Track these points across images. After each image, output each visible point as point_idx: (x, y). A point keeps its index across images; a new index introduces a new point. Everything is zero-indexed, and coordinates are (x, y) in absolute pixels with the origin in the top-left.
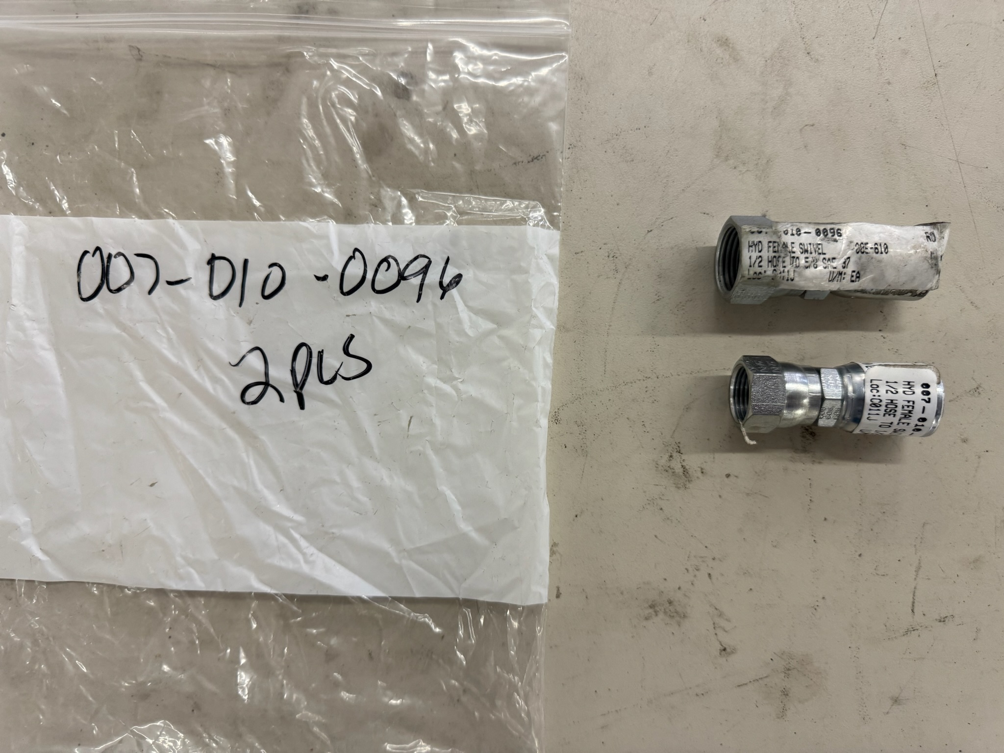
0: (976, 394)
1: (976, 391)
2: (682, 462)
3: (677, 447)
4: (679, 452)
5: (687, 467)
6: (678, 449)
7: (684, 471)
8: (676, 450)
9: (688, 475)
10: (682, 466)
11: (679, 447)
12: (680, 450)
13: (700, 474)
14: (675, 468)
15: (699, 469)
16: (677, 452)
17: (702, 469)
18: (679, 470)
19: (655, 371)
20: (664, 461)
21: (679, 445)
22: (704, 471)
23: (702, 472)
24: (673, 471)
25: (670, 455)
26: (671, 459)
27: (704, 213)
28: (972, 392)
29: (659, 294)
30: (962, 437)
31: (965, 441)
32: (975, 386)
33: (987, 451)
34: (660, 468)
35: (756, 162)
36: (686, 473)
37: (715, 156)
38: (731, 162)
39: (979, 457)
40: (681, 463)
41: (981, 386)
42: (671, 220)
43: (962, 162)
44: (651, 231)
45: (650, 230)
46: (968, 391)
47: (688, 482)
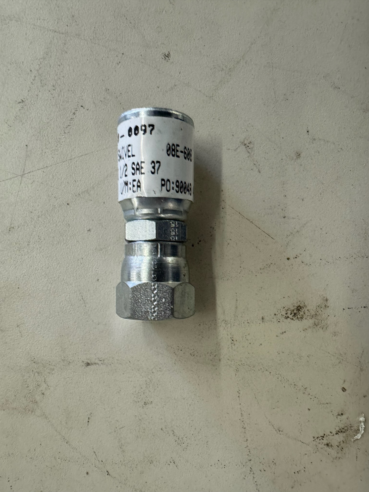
0: (251, 146)
1: (248, 146)
2: (332, 434)
3: (318, 439)
4: (323, 437)
5: (338, 429)
6: (320, 438)
7: (342, 432)
8: (322, 440)
9: (346, 428)
10: (336, 434)
11: (318, 438)
12: (321, 437)
13: (344, 417)
14: (339, 440)
15: (339, 417)
16: (323, 440)
17: (339, 415)
18: (340, 437)
19: (244, 464)
20: (333, 452)
21: (316, 438)
22: (340, 414)
23: (342, 414)
24: (342, 442)
25: (326, 446)
26: (330, 445)
27: (88, 422)
28: (249, 150)
29: (169, 462)
30: (295, 158)
31: (298, 155)
32: (244, 147)
33: (308, 132)
34: (339, 455)
35: (36, 374)
36: (343, 431)
37: (33, 413)
38: (38, 398)
39: (314, 139)
40: (334, 435)
41: (242, 141)
42: (96, 453)
43: (23, 171)
44: (107, 471)
45: (107, 473)
46: (249, 154)
47: (352, 428)
